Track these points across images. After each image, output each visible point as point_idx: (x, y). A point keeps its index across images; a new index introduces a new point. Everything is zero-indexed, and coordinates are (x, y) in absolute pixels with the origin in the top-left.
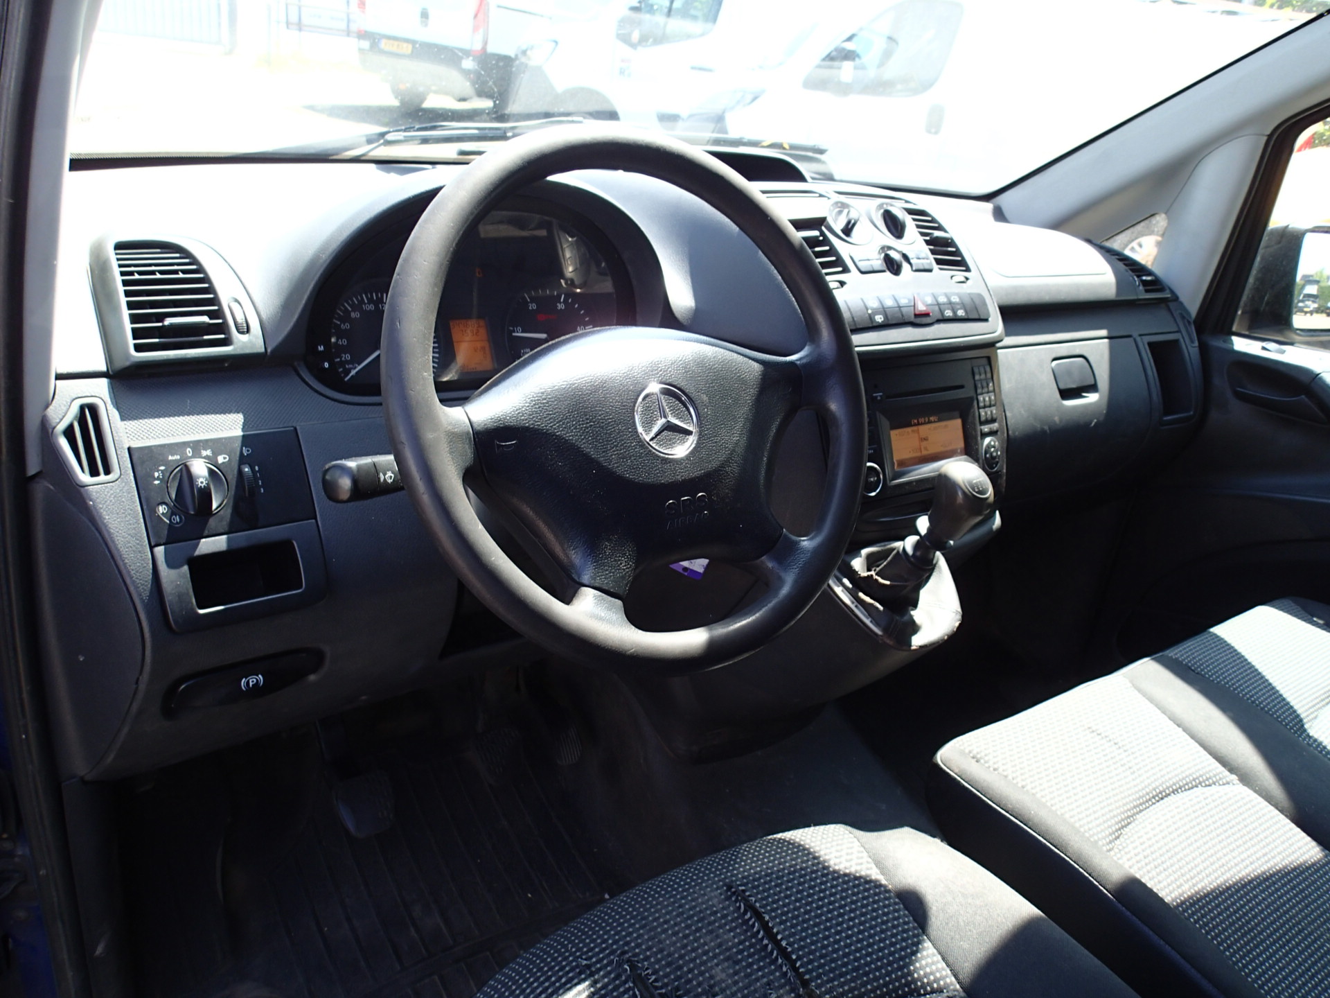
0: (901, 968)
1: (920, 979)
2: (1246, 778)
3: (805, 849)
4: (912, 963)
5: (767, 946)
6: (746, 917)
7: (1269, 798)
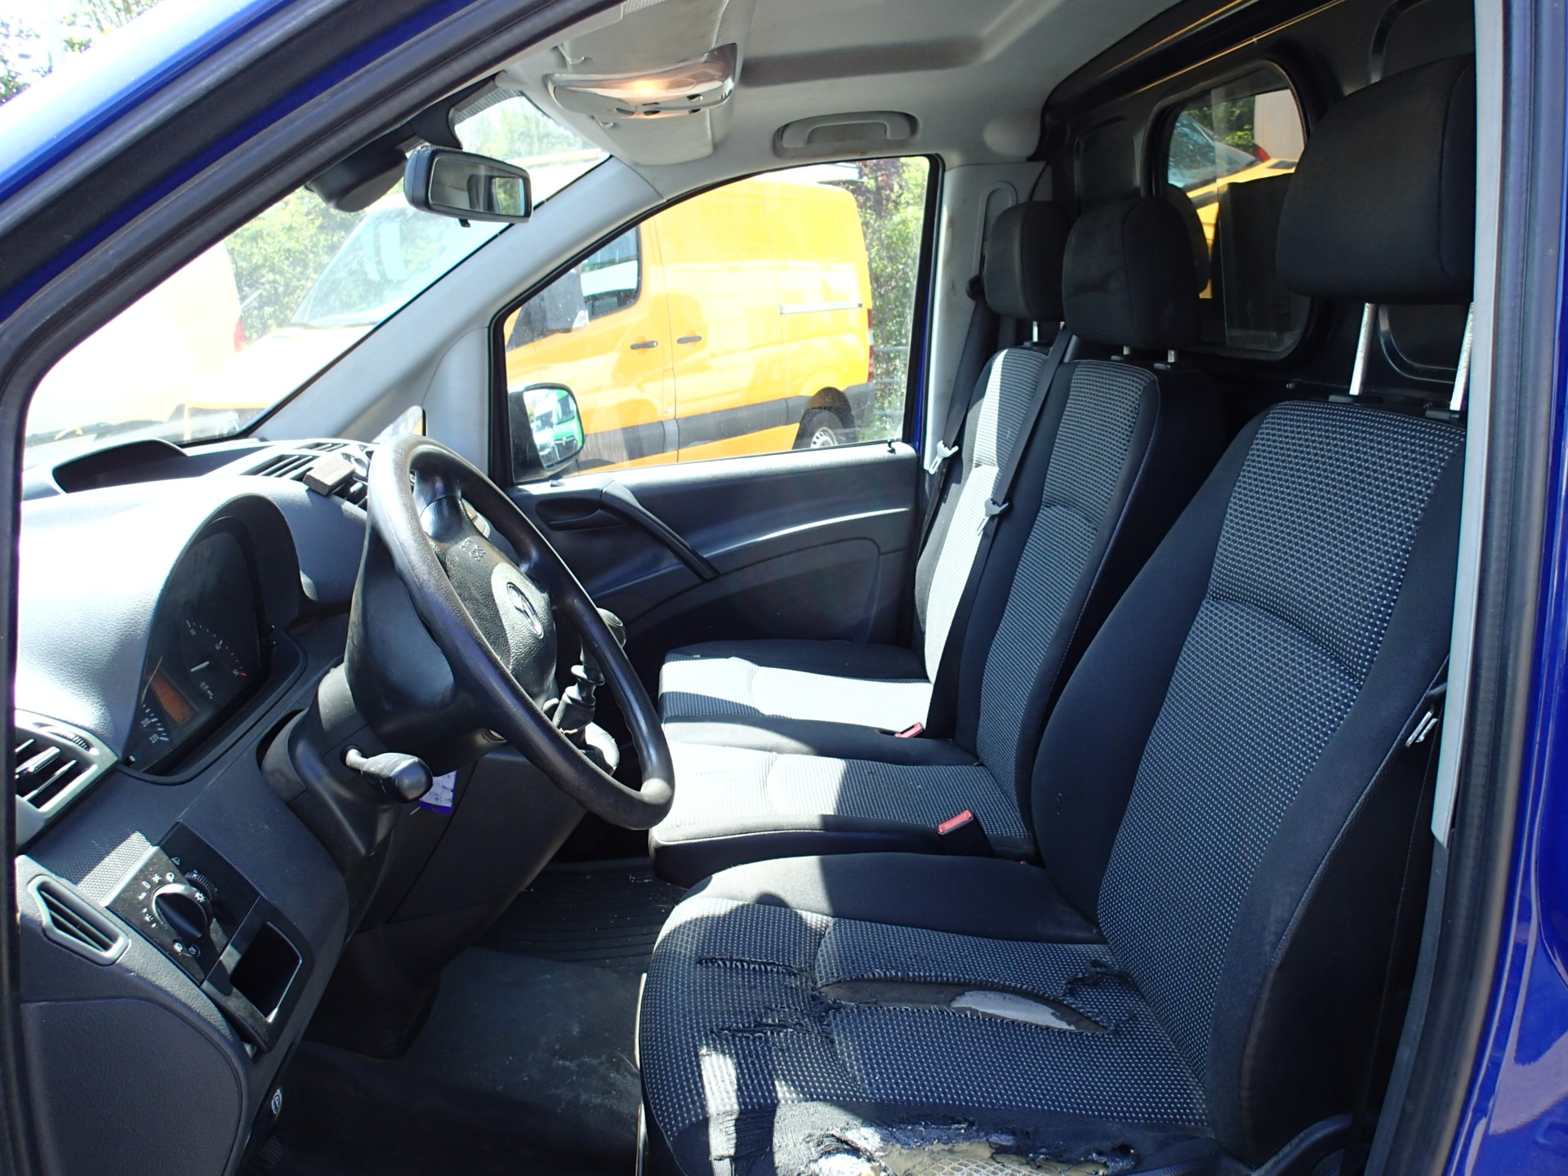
0: (806, 930)
1: (817, 927)
2: (780, 750)
3: (690, 922)
4: (806, 923)
5: (754, 968)
6: (728, 966)
7: (797, 752)
